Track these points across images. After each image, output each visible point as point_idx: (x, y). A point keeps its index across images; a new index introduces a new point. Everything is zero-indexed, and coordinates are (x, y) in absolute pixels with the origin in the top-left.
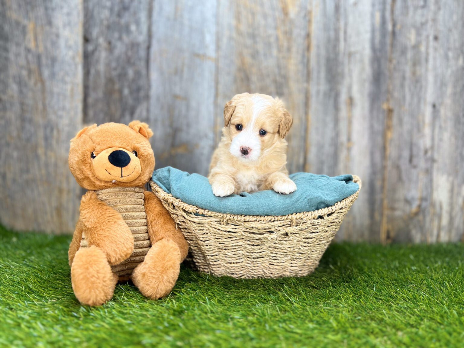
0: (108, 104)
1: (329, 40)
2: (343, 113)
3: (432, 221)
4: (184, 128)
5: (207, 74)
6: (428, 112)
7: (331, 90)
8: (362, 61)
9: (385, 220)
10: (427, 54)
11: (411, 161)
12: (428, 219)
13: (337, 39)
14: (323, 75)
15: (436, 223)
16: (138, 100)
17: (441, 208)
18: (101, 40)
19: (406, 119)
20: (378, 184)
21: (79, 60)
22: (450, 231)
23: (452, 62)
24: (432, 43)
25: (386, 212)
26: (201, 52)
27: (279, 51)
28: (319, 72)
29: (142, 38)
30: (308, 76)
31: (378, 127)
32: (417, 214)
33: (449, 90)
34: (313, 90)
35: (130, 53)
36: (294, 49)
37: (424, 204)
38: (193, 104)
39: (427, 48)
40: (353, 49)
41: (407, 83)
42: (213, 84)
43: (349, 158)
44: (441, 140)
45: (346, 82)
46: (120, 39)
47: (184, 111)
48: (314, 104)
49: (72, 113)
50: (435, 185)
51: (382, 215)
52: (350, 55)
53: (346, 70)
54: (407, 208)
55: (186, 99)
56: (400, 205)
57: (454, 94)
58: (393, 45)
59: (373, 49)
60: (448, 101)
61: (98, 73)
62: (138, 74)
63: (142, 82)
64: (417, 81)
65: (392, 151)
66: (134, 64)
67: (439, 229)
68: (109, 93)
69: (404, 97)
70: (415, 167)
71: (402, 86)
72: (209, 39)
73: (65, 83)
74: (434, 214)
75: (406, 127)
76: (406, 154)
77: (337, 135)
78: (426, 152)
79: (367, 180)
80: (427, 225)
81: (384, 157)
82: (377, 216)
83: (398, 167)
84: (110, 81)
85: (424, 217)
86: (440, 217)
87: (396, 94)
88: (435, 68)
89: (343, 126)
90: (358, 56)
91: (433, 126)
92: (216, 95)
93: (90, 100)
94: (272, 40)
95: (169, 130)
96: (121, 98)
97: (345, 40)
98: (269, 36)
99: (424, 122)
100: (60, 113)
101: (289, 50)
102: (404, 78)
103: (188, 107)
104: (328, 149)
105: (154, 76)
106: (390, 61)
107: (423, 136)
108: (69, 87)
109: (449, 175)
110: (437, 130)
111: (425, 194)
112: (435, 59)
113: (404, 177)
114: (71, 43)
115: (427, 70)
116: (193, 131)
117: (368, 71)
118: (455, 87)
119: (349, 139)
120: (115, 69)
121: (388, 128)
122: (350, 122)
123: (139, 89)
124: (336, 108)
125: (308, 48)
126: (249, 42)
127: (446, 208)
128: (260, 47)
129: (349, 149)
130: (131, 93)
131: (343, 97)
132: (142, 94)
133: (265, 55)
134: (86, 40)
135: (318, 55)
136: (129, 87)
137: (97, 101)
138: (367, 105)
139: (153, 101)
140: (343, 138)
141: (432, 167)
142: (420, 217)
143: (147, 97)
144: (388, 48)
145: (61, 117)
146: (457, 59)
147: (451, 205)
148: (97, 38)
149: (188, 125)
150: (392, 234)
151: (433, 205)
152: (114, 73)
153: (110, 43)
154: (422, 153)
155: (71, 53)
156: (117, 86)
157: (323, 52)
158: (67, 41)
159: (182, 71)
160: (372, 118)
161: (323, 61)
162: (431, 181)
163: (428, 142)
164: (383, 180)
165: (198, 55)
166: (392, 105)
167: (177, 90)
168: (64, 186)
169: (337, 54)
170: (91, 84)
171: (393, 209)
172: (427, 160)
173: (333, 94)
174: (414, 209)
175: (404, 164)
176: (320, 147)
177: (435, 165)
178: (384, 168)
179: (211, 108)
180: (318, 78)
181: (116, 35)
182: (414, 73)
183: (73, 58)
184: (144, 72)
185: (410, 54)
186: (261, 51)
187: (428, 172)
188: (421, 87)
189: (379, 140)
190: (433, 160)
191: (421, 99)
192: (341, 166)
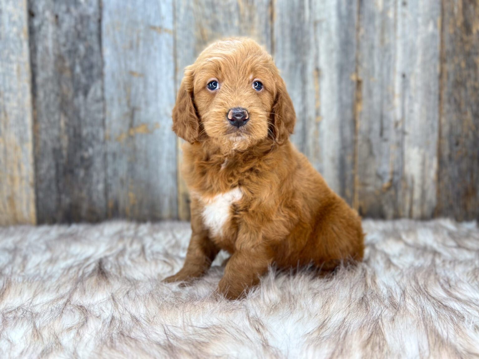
0: (59, 83)
1: (293, 9)
2: (311, 86)
3: (404, 195)
4: (143, 106)
5: (164, 48)
6: (397, 81)
7: (297, 61)
8: (328, 30)
9: (357, 196)
10: (396, 20)
11: (381, 134)
12: (400, 193)
13: (302, 7)
14: (288, 45)
15: (408, 197)
17: (413, 182)
18: (48, 14)
19: (376, 90)
20: (349, 159)
21: (24, 36)
22: (422, 205)
23: (422, 28)
24: (400, 9)
25: (358, 188)
26: (157, 24)
27: (241, 21)
28: (283, 43)
29: (91, 11)
30: (272, 47)
31: (347, 100)
32: (389, 188)
33: (419, 59)
34: (278, 62)
35: (79, 27)
36: (256, 19)
37: (396, 178)
38: (151, 80)
39: (395, 14)
40: (318, 17)
41: (376, 52)
42: (171, 58)
43: (318, 133)
44: (411, 111)
45: (312, 52)
46: (68, 11)
47: (141, 90)
49: (20, 95)
50: (406, 158)
51: (353, 191)
52: (316, 23)
53: (312, 40)
54: (379, 183)
55: (143, 75)
56: (371, 180)
57: (424, 63)
58: (360, 12)
59: (340, 16)
60: (418, 70)
61: (46, 49)
64: (386, 49)
65: (362, 125)
66: (85, 39)
67: (412, 202)
68: (59, 72)
69: (373, 68)
70: (386, 140)
71: (371, 55)
72: (165, 9)
73: (11, 62)
74: (406, 188)
75: (376, 99)
76: (376, 127)
77: (305, 109)
78: (397, 124)
79: (337, 155)
80: (400, 199)
81: (355, 131)
82: (348, 192)
83: (368, 141)
84: (60, 58)
85: (396, 191)
86: (412, 191)
87: (365, 65)
88: (404, 36)
89: (310, 99)
90: (324, 25)
91: (403, 97)
92: (176, 71)
93: (39, 80)
94: (233, 9)
95: (126, 110)
97: (310, 7)
98: (229, 5)
99: (393, 93)
100: (7, 95)
101: (251, 19)
102: (372, 47)
103: (146, 84)
105: (108, 52)
106: (358, 29)
107: (393, 108)
108: (15, 67)
109: (420, 147)
110: (407, 102)
111: (396, 168)
112: (404, 25)
113: (375, 152)
114: (15, 18)
115: (395, 38)
116: (152, 109)
117: (335, 40)
118: (424, 55)
119: (318, 114)
120: (64, 45)
121: (358, 100)
123: (91, 67)
124: (304, 81)
125: (272, 17)
126: (208, 11)
127: (417, 181)
128: (220, 17)
129: (318, 124)
130: (83, 71)
131: (310, 69)
132: (95, 71)
133: (226, 25)
134: (31, 14)
135: (282, 25)
136: (81, 65)
137: (46, 80)
138: (335, 76)
139: (108, 78)
140: (311, 113)
141: (403, 139)
142: (392, 192)
143: (101, 75)
144: (355, 16)
145: (8, 99)
146: (426, 24)
147: (423, 178)
148: (44, 12)
149: (147, 103)
150: (365, 211)
151: (404, 178)
153: (57, 17)
154: (392, 126)
155: (15, 29)
156: (68, 64)
157: (287, 21)
158: (10, 16)
159: (138, 45)
160: (340, 90)
161: (287, 32)
162: (402, 154)
163: (398, 114)
164: (354, 155)
165: (154, 28)
166: (360, 76)
167: (133, 66)
168: (16, 173)
169: (302, 23)
170: (39, 62)
171: (364, 185)
172: (397, 132)
173: (300, 65)
174: (386, 183)
175: (375, 137)
177: (407, 138)
178: (354, 142)
179: (171, 84)
180: (283, 49)
181: (64, 8)
182: (382, 41)
183: (18, 35)
184: (96, 47)
185: (378, 22)
186: (221, 21)
187: (400, 145)
188: (390, 57)
189: (349, 114)
190: (404, 133)
191: (390, 69)
192: (310, 142)
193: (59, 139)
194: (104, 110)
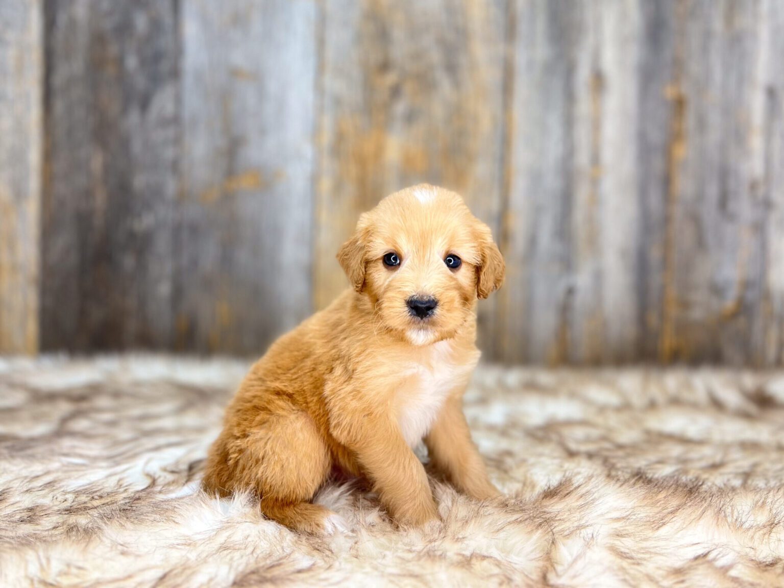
0: (95, 88)
2: (584, 106)
3: (766, 329)
4: (253, 135)
5: (299, 23)
6: (757, 103)
7: (558, 58)
9: (669, 328)
11: (723, 206)
12: (758, 324)
14: (541, 25)
15: (773, 335)
16: (156, 80)
19: (715, 119)
20: (655, 254)
25: (673, 312)
28: (532, 22)
30: (510, 31)
31: (656, 136)
32: (734, 316)
34: (521, 58)
37: (751, 295)
38: (272, 87)
41: (716, 45)
42: (312, 46)
43: (595, 200)
45: (588, 42)
47: (252, 103)
48: (523, 88)
49: (19, 107)
50: (772, 255)
51: (662, 316)
54: (715, 303)
55: (257, 77)
56: (700, 297)
61: (72, 23)
62: (156, 25)
63: (165, 42)
65: (684, 186)
66: (147, 5)
68: (96, 64)
69: (709, 74)
70: (732, 218)
71: (705, 50)
73: (4, 44)
74: (770, 316)
75: (714, 136)
76: (712, 191)
77: (570, 153)
78: (754, 187)
79: (632, 245)
81: (667, 198)
82: (653, 319)
83: (696, 220)
84: (98, 39)
85: (750, 321)
88: (774, 13)
89: (582, 134)
91: (768, 134)
92: (320, 69)
93: (59, 79)
95: (221, 142)
96: (122, 77)
99: (749, 124)
102: (708, 35)
103: (261, 94)
104: (552, 182)
105: (191, 29)
107: (748, 154)
108: (12, 53)
111: (751, 274)
115: (756, 17)
117: (635, 18)
119: (596, 160)
120: (108, 15)
121: (675, 136)
122: (596, 125)
123: (157, 57)
124: (570, 97)
129: (595, 182)
130: (143, 62)
131: (583, 74)
132: (165, 66)
136: (139, 52)
137: (70, 81)
138: (632, 90)
139: (188, 80)
140: (583, 159)
141: (765, 219)
142: (741, 322)
143: (176, 74)
149: (262, 132)
151: (766, 295)
152: (108, 24)
154: (745, 190)
156: (113, 49)
159: (248, 18)
160: (643, 117)
162: (764, 247)
163: (757, 167)
164: (667, 245)
166: (686, 89)
167: (238, 58)
171: (685, 305)
172: (756, 204)
173: (562, 65)
174: (729, 303)
175: (709, 212)
176: (536, 177)
177: (773, 216)
178: (667, 220)
179: (309, 95)
180: (532, 34)
182: (729, 23)
187: (759, 229)
189: (658, 164)
190: (767, 205)
191: (743, 79)
192: (579, 216)
193: (88, 194)
194: (178, 141)
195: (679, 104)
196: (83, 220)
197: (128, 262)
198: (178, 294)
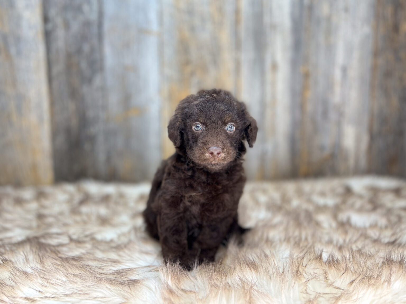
6: (338, 74)
16: (94, 72)
18: (58, 20)
29: (93, 17)
43: (274, 115)
45: (269, 50)
46: (75, 18)
48: (245, 71)
52: (274, 27)
55: (135, 69)
62: (93, 49)
63: (96, 56)
65: (309, 107)
68: (69, 67)
72: (153, 16)
81: (303, 112)
84: (69, 56)
89: (268, 89)
91: (343, 86)
96: (79, 71)
103: (137, 76)
105: (108, 51)
117: (289, 40)
119: (274, 98)
121: (306, 88)
122: (274, 84)
124: (262, 73)
125: (237, 22)
131: (268, 63)
132: (96, 66)
134: (46, 19)
137: (60, 73)
140: (268, 98)
143: (102, 69)
148: (55, 18)
152: (72, 49)
155: (32, 33)
157: (251, 25)
185: (324, 25)
187: (339, 124)
189: (298, 99)
190: (342, 114)
195: (307, 75)
196: (68, 131)
197: (87, 146)
198: (109, 159)
